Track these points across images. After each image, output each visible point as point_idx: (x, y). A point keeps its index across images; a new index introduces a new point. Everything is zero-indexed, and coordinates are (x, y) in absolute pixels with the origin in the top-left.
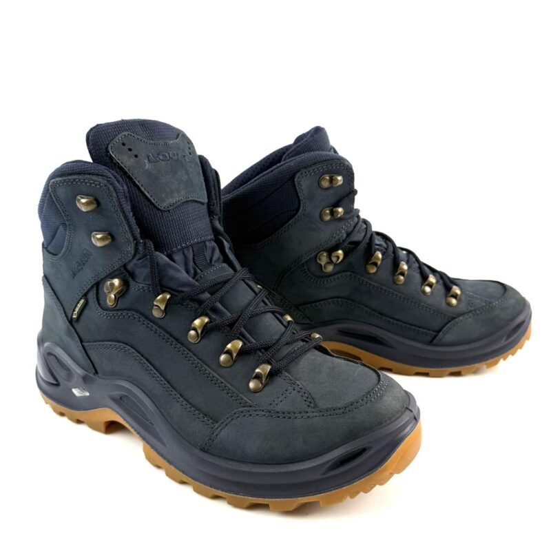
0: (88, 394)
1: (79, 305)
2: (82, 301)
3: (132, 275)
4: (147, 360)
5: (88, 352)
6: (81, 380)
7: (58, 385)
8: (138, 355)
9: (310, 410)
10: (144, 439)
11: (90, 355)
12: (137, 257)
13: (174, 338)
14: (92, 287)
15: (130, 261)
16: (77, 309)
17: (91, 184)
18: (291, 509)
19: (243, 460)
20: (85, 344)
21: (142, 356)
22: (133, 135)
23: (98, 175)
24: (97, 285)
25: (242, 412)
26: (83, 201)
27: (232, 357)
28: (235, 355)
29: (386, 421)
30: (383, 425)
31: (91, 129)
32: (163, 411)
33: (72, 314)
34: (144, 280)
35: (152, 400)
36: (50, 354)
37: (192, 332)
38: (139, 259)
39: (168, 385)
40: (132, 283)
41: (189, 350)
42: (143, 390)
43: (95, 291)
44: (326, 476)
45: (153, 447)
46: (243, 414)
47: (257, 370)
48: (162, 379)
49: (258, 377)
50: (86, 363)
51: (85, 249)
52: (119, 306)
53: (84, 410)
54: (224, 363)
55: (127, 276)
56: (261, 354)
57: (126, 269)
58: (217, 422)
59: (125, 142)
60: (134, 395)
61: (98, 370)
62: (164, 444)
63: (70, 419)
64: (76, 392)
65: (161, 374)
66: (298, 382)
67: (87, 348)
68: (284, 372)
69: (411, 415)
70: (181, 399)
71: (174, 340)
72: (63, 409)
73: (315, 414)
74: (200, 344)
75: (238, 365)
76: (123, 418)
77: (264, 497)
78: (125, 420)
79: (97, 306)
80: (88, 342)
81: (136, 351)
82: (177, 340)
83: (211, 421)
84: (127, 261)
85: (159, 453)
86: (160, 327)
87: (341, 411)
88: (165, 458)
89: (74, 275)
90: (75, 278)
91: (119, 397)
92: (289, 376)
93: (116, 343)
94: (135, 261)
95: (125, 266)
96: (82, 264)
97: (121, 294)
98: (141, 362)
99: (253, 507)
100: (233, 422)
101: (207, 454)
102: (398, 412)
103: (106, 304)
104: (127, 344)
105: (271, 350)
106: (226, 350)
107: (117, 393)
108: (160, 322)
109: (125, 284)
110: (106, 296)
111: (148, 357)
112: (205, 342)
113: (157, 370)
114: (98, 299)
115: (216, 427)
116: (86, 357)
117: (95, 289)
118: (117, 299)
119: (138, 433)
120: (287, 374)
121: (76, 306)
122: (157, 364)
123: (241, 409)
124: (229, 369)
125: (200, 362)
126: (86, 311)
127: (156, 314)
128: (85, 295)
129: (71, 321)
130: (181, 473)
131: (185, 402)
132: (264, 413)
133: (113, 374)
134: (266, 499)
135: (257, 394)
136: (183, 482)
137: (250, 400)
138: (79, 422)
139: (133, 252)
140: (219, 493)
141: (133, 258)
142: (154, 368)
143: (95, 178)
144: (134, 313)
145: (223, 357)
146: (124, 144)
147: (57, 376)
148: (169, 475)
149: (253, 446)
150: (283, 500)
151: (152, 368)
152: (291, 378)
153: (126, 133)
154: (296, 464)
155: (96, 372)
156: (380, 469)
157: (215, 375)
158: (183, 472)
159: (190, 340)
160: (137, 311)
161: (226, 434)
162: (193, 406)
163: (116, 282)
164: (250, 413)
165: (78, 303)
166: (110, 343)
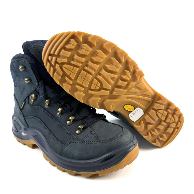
0: (26, 135)
1: (23, 104)
2: (24, 103)
3: (38, 93)
4: (43, 123)
5: (26, 120)
6: (24, 130)
7: (17, 131)
8: (41, 121)
9: (96, 141)
10: (42, 150)
11: (27, 121)
12: (39, 87)
13: (52, 115)
14: (27, 97)
15: (37, 88)
16: (23, 105)
17: (23, 61)
18: (89, 176)
19: (72, 158)
20: (25, 117)
21: (42, 121)
22: (39, 45)
23: (25, 58)
24: (28, 97)
25: (73, 141)
26: (21, 67)
27: (71, 122)
28: (72, 121)
29: (123, 145)
30: (121, 147)
31: (24, 43)
32: (48, 140)
33: (21, 107)
34: (42, 95)
35: (44, 137)
36: (15, 121)
37: (58, 113)
38: (40, 87)
39: (49, 132)
40: (38, 96)
41: (57, 119)
42: (42, 133)
43: (28, 99)
44: (100, 164)
45: (45, 153)
46: (73, 142)
47: (80, 127)
48: (48, 129)
49: (79, 129)
50: (25, 124)
51: (24, 84)
52: (35, 104)
53: (26, 140)
54: (68, 124)
55: (37, 93)
56: (81, 121)
57: (36, 91)
58: (64, 144)
59: (35, 47)
60: (39, 135)
61: (29, 126)
62: (48, 152)
63: (22, 143)
64: (23, 134)
65: (48, 128)
66: (93, 131)
67: (25, 119)
68: (89, 127)
69: (133, 143)
70: (54, 136)
71: (52, 116)
72: (20, 140)
73: (97, 142)
74: (60, 117)
75: (73, 125)
76: (36, 143)
77: (79, 171)
78: (37, 143)
79: (28, 104)
80: (26, 116)
81: (40, 120)
82: (53, 116)
83: (62, 144)
84: (36, 88)
85: (46, 155)
86: (47, 111)
87: (107, 141)
88: (48, 157)
89: (22, 93)
90: (22, 94)
91: (35, 136)
92: (90, 129)
93: (34, 117)
94: (38, 88)
95: (36, 90)
96: (24, 89)
97: (35, 100)
98: (42, 123)
99: (76, 175)
100: (70, 144)
101: (61, 156)
102: (128, 142)
103: (30, 103)
104: (37, 117)
105: (85, 120)
106: (69, 119)
107: (34, 134)
108: (48, 110)
109: (36, 96)
110: (30, 100)
111: (44, 122)
112: (62, 116)
113: (46, 126)
114: (28, 102)
115: (64, 146)
116: (25, 122)
117: (27, 98)
118: (34, 102)
119: (41, 148)
120: (90, 128)
121: (22, 104)
122: (46, 124)
123: (73, 140)
124: (70, 126)
125: (60, 124)
126: (25, 106)
127: (46, 107)
128: (25, 100)
129: (21, 110)
130: (53, 162)
131: (54, 138)
132: (80, 142)
133: (33, 128)
134: (80, 172)
135: (79, 135)
136: (54, 166)
137: (76, 137)
138: (25, 144)
139: (37, 85)
140: (65, 170)
141: (38, 87)
142: (46, 125)
143: (24, 59)
144: (39, 106)
145: (68, 122)
146: (35, 48)
147: (17, 128)
148: (50, 163)
149: (76, 153)
150: (86, 172)
151: (45, 125)
152: (91, 129)
153: (36, 44)
154: (90, 160)
155: (28, 127)
156: (120, 163)
157: (65, 128)
158: (54, 162)
159: (57, 116)
160: (40, 106)
161: (67, 148)
162: (57, 139)
163: (33, 96)
164: (75, 142)
165: (23, 103)
166: (32, 117)
